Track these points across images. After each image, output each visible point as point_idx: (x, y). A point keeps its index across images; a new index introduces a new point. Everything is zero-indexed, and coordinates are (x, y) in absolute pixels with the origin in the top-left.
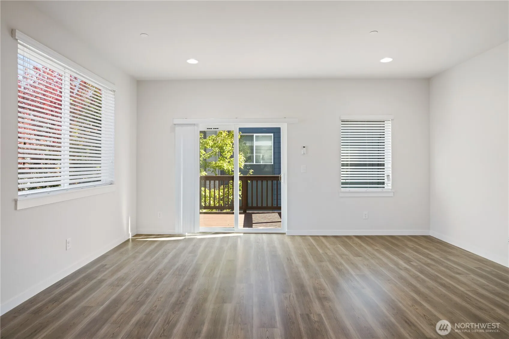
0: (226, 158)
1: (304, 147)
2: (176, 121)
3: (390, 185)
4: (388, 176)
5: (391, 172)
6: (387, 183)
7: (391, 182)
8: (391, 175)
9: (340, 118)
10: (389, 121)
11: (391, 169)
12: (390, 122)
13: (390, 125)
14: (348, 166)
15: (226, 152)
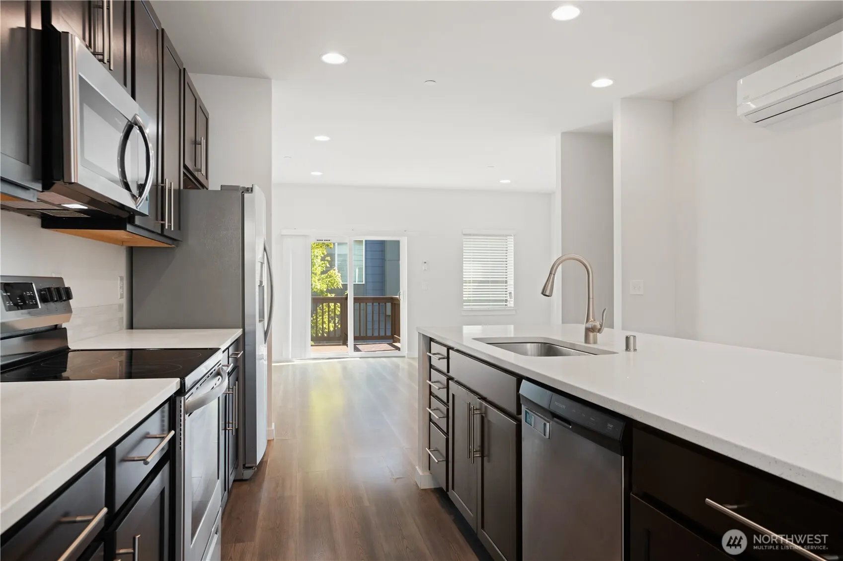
0: (316, 274)
1: (425, 263)
2: (284, 232)
3: (512, 302)
4: (510, 293)
5: (513, 289)
6: (509, 301)
7: (513, 300)
8: (513, 292)
9: (462, 232)
10: (511, 236)
11: (513, 286)
12: (513, 237)
13: (512, 240)
14: (470, 283)
15: (317, 266)
